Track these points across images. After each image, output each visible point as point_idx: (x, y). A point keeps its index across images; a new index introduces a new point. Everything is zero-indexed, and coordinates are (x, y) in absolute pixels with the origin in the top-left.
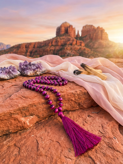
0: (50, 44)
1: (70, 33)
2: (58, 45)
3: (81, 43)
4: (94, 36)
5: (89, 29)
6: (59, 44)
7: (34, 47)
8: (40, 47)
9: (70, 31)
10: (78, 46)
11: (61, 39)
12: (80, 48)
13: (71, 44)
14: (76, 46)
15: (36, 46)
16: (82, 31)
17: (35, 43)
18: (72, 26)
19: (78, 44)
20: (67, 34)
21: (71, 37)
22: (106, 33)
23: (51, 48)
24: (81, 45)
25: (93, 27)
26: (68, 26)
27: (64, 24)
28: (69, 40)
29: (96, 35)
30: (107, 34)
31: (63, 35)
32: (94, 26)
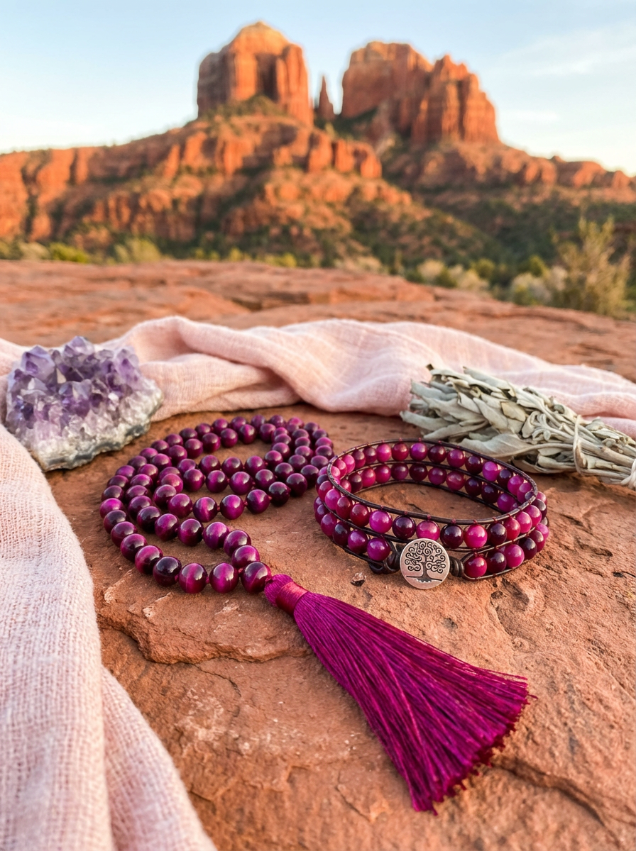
0: (172, 163)
1: (289, 94)
2: (224, 172)
3: (359, 156)
6: (233, 161)
7: (72, 181)
8: (111, 179)
9: (287, 80)
10: (346, 174)
11: (238, 133)
12: (356, 191)
13: (303, 164)
14: (331, 175)
15: (82, 172)
17: (76, 153)
18: (299, 51)
19: (346, 161)
20: (268, 103)
21: (294, 117)
23: (178, 191)
24: (358, 169)
26: (277, 49)
27: (248, 39)
28: (286, 136)
31: (249, 106)
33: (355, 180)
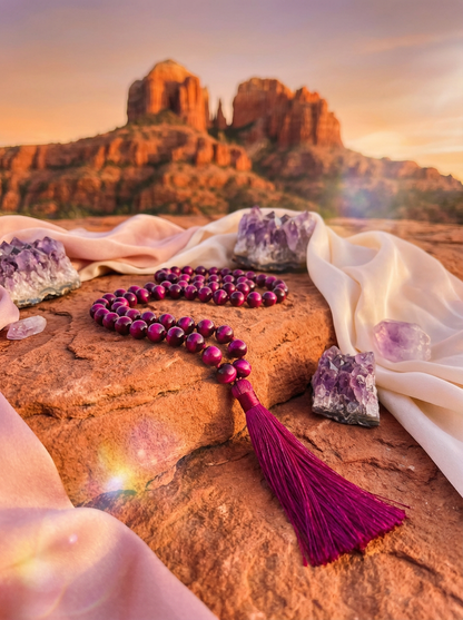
0: (100, 159)
1: (189, 110)
2: (136, 165)
3: (235, 154)
4: (286, 127)
5: (262, 97)
6: (141, 157)
7: (34, 166)
8: (61, 167)
9: (187, 101)
10: (224, 167)
11: (146, 137)
12: (231, 181)
13: (193, 160)
14: (213, 168)
16: (235, 104)
17: (38, 149)
18: (196, 81)
19: (224, 159)
20: (171, 114)
21: (191, 126)
22: (332, 114)
23: (106, 176)
24: (233, 165)
25: (279, 90)
26: (181, 79)
27: (161, 71)
28: (181, 140)
29: (291, 124)
30: (336, 122)
31: (157, 119)
32: (283, 87)
33: (231, 171)
